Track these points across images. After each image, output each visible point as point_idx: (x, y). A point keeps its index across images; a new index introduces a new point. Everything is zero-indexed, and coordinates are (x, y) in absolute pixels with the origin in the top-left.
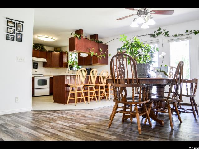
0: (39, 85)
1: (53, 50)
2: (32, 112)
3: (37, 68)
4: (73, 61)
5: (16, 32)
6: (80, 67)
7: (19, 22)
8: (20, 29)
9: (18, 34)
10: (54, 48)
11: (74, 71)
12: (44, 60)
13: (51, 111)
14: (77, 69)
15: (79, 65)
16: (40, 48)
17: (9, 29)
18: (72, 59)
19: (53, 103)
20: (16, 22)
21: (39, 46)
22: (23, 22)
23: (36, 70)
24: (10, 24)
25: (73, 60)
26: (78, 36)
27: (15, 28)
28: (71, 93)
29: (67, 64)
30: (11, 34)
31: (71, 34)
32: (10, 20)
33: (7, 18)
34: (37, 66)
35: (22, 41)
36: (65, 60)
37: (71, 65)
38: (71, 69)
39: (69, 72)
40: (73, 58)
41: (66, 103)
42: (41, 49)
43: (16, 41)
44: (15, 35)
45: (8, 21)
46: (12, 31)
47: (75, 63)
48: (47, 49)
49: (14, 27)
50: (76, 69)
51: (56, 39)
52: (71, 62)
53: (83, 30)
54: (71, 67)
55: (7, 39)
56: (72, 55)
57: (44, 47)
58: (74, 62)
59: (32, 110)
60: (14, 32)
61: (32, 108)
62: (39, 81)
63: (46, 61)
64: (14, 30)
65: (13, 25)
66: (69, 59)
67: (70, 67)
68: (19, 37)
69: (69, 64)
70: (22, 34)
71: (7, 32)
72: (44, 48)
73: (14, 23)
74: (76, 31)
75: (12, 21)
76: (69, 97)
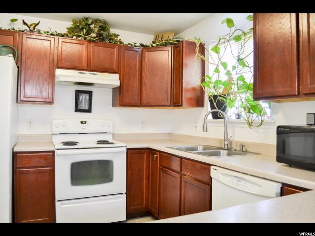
3: (89, 111)
4: (224, 78)
6: (264, 104)
11: (232, 123)
12: (114, 80)
14: (244, 114)
15: (257, 98)
18: (221, 68)
25: (228, 73)
29: (202, 91)
36: (191, 77)
37: (215, 97)
38: (216, 116)
39: (205, 129)
40: (225, 65)
47: (234, 88)
50: (239, 116)
52: (217, 82)
54: (219, 105)
56: (222, 50)
58: (230, 80)
66: (210, 70)
67: (213, 107)
69: (209, 91)
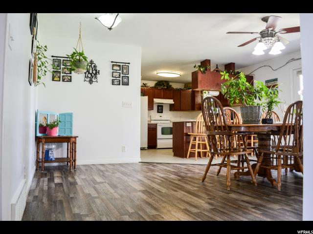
0: (163, 133)
1: (183, 88)
2: (141, 164)
3: (162, 112)
5: (121, 75)
7: (124, 64)
8: (126, 72)
9: (124, 78)
10: (184, 84)
13: (161, 163)
16: (164, 86)
17: (114, 73)
19: (172, 156)
20: (121, 64)
21: (163, 84)
22: (129, 63)
23: (160, 114)
24: (115, 68)
26: (202, 70)
27: (121, 72)
28: (192, 144)
30: (117, 79)
31: (195, 67)
32: (115, 64)
33: (112, 62)
34: (162, 109)
35: (128, 85)
36: (198, 100)
41: (186, 157)
42: (166, 87)
43: (122, 85)
44: (121, 79)
45: (113, 65)
46: (117, 75)
48: (175, 86)
49: (120, 70)
51: (181, 73)
53: (210, 60)
55: (113, 84)
57: (171, 84)
59: (141, 161)
60: (120, 75)
61: (140, 159)
62: (163, 129)
63: (173, 103)
64: (120, 73)
65: (118, 68)
68: (125, 80)
70: (128, 77)
71: (113, 77)
72: (171, 86)
73: (119, 66)
74: (201, 63)
75: (118, 64)
76: (190, 149)
